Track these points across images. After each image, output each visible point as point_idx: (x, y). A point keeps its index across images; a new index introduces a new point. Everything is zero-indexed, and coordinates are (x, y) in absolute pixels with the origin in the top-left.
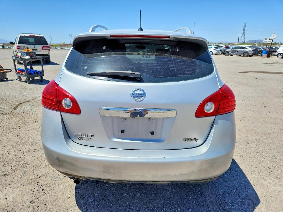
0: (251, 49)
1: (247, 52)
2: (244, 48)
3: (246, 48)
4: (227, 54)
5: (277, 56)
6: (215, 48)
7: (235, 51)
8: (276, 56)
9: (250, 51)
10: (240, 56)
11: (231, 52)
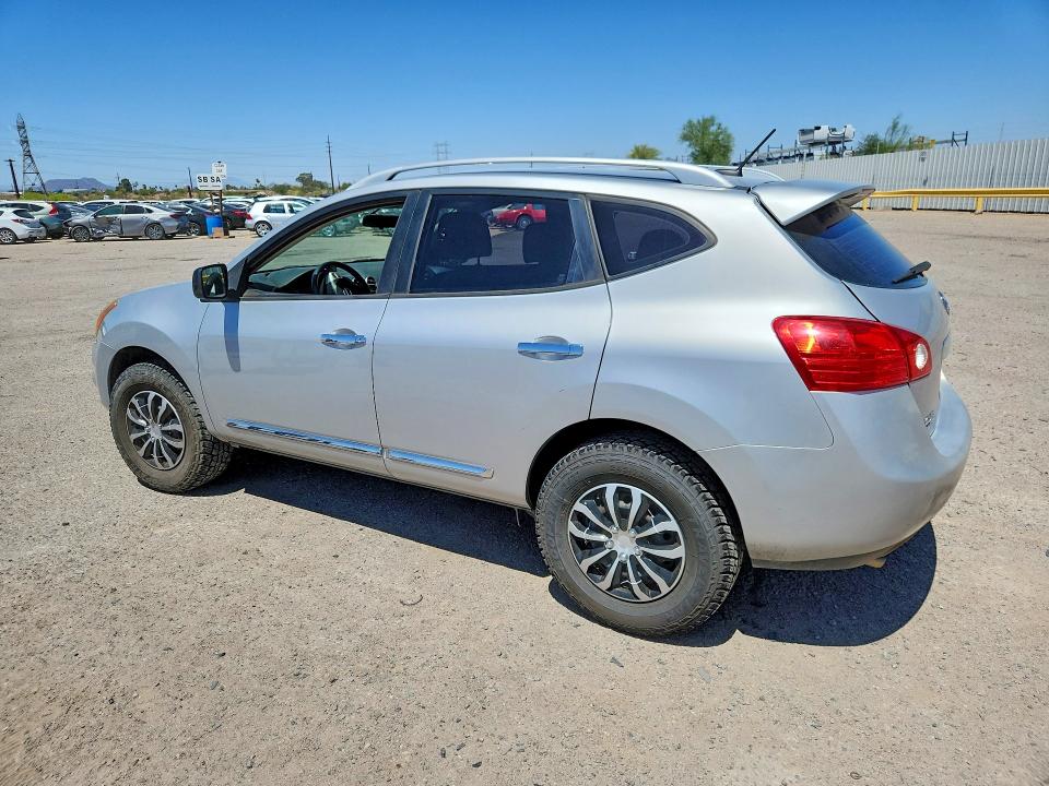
0: (167, 214)
1: (158, 223)
2: (139, 210)
3: (150, 211)
4: (79, 234)
5: (254, 230)
6: (15, 212)
7: (110, 221)
8: (251, 230)
9: (165, 219)
10: (135, 238)
11: (98, 228)
